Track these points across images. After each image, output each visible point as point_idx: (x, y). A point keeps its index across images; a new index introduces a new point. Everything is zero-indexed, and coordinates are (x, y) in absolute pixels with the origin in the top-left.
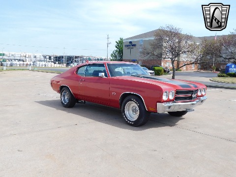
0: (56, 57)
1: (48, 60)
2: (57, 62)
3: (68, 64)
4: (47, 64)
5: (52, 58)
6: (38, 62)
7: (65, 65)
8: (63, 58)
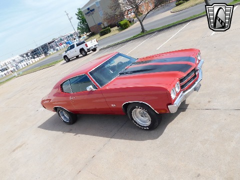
0: (32, 52)
1: (27, 58)
2: (36, 56)
3: (46, 53)
4: (28, 62)
5: (29, 54)
6: (20, 65)
7: (43, 55)
8: (38, 50)
